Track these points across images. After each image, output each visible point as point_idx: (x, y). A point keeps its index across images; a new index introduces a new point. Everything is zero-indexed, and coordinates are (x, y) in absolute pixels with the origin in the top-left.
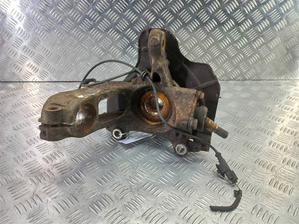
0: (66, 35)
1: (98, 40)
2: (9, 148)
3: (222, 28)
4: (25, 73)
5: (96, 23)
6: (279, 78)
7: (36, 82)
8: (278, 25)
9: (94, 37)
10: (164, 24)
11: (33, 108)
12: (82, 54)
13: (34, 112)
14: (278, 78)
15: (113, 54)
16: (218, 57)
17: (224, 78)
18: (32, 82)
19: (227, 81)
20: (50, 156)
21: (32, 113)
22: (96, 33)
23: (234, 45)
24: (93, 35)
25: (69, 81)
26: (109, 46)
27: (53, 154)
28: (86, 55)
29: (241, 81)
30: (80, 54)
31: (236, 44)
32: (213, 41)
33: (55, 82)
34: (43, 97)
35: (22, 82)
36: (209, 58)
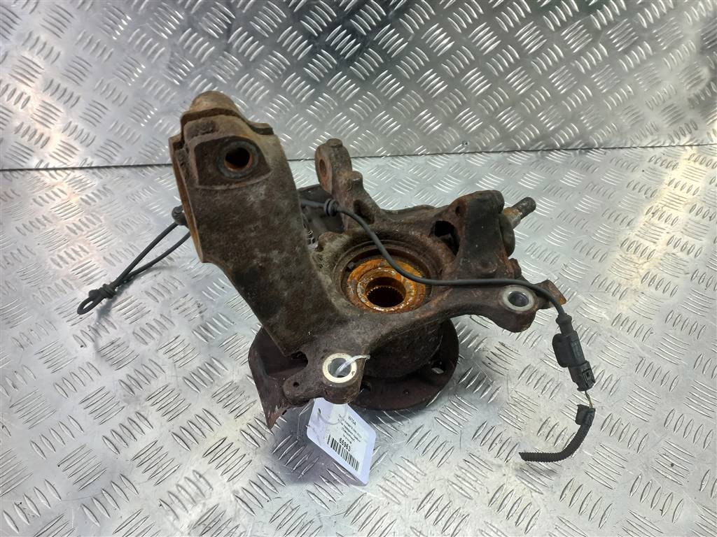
0: (112, 50)
1: (202, 60)
2: (15, 409)
3: (543, 20)
4: (13, 149)
5: (194, 14)
6: (677, 141)
7: (47, 169)
8: (696, 9)
9: (191, 52)
10: (384, 13)
11: (54, 267)
12: (164, 99)
13: (59, 282)
14: (673, 142)
15: (247, 95)
16: (526, 95)
17: (537, 145)
18: (37, 170)
19: (545, 152)
20: (118, 430)
21: (53, 286)
22: (195, 40)
23: (571, 63)
24: (189, 47)
25: (136, 164)
26: (233, 74)
27: (127, 424)
28: (172, 99)
29: (580, 152)
30: (157, 97)
31: (577, 62)
32: (517, 56)
33: (98, 168)
34: (75, 228)
35: (11, 170)
36: (504, 98)
